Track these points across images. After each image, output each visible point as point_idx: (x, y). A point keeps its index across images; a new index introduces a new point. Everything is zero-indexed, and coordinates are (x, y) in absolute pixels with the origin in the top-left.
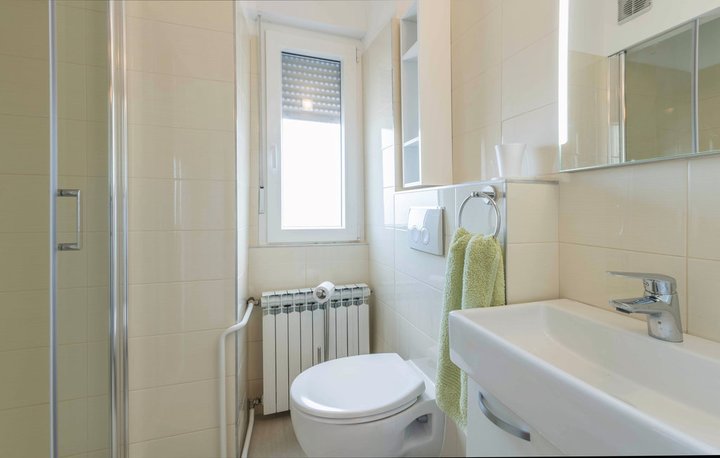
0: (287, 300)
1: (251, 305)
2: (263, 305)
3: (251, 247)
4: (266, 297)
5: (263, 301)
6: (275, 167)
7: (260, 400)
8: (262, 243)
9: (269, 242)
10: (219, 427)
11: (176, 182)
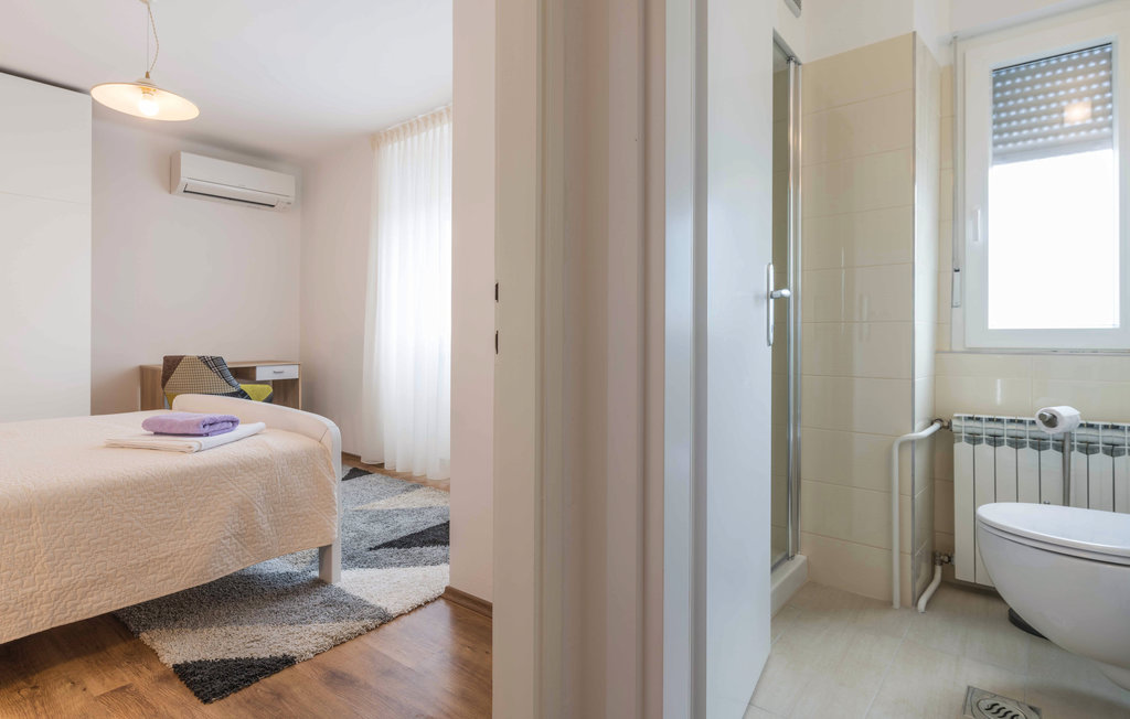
0: (995, 428)
1: (936, 426)
2: (954, 429)
3: (939, 351)
4: (959, 418)
5: (955, 422)
6: (976, 239)
7: (950, 559)
8: (956, 347)
9: (968, 346)
10: (891, 550)
11: (844, 271)
